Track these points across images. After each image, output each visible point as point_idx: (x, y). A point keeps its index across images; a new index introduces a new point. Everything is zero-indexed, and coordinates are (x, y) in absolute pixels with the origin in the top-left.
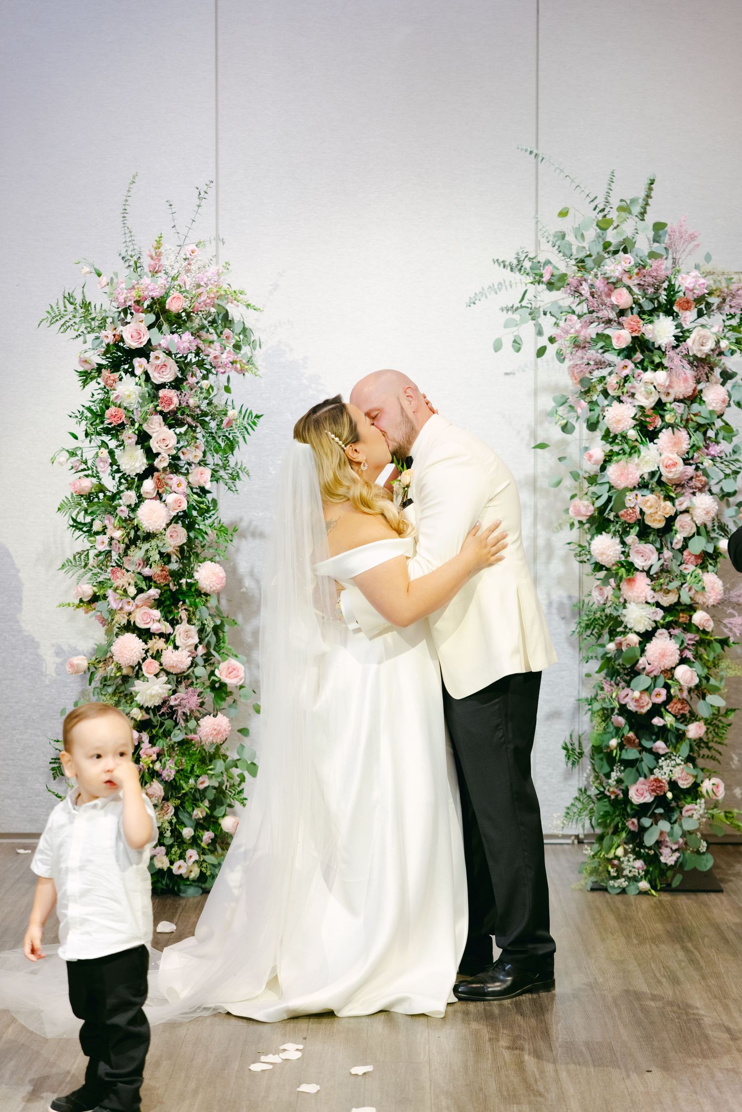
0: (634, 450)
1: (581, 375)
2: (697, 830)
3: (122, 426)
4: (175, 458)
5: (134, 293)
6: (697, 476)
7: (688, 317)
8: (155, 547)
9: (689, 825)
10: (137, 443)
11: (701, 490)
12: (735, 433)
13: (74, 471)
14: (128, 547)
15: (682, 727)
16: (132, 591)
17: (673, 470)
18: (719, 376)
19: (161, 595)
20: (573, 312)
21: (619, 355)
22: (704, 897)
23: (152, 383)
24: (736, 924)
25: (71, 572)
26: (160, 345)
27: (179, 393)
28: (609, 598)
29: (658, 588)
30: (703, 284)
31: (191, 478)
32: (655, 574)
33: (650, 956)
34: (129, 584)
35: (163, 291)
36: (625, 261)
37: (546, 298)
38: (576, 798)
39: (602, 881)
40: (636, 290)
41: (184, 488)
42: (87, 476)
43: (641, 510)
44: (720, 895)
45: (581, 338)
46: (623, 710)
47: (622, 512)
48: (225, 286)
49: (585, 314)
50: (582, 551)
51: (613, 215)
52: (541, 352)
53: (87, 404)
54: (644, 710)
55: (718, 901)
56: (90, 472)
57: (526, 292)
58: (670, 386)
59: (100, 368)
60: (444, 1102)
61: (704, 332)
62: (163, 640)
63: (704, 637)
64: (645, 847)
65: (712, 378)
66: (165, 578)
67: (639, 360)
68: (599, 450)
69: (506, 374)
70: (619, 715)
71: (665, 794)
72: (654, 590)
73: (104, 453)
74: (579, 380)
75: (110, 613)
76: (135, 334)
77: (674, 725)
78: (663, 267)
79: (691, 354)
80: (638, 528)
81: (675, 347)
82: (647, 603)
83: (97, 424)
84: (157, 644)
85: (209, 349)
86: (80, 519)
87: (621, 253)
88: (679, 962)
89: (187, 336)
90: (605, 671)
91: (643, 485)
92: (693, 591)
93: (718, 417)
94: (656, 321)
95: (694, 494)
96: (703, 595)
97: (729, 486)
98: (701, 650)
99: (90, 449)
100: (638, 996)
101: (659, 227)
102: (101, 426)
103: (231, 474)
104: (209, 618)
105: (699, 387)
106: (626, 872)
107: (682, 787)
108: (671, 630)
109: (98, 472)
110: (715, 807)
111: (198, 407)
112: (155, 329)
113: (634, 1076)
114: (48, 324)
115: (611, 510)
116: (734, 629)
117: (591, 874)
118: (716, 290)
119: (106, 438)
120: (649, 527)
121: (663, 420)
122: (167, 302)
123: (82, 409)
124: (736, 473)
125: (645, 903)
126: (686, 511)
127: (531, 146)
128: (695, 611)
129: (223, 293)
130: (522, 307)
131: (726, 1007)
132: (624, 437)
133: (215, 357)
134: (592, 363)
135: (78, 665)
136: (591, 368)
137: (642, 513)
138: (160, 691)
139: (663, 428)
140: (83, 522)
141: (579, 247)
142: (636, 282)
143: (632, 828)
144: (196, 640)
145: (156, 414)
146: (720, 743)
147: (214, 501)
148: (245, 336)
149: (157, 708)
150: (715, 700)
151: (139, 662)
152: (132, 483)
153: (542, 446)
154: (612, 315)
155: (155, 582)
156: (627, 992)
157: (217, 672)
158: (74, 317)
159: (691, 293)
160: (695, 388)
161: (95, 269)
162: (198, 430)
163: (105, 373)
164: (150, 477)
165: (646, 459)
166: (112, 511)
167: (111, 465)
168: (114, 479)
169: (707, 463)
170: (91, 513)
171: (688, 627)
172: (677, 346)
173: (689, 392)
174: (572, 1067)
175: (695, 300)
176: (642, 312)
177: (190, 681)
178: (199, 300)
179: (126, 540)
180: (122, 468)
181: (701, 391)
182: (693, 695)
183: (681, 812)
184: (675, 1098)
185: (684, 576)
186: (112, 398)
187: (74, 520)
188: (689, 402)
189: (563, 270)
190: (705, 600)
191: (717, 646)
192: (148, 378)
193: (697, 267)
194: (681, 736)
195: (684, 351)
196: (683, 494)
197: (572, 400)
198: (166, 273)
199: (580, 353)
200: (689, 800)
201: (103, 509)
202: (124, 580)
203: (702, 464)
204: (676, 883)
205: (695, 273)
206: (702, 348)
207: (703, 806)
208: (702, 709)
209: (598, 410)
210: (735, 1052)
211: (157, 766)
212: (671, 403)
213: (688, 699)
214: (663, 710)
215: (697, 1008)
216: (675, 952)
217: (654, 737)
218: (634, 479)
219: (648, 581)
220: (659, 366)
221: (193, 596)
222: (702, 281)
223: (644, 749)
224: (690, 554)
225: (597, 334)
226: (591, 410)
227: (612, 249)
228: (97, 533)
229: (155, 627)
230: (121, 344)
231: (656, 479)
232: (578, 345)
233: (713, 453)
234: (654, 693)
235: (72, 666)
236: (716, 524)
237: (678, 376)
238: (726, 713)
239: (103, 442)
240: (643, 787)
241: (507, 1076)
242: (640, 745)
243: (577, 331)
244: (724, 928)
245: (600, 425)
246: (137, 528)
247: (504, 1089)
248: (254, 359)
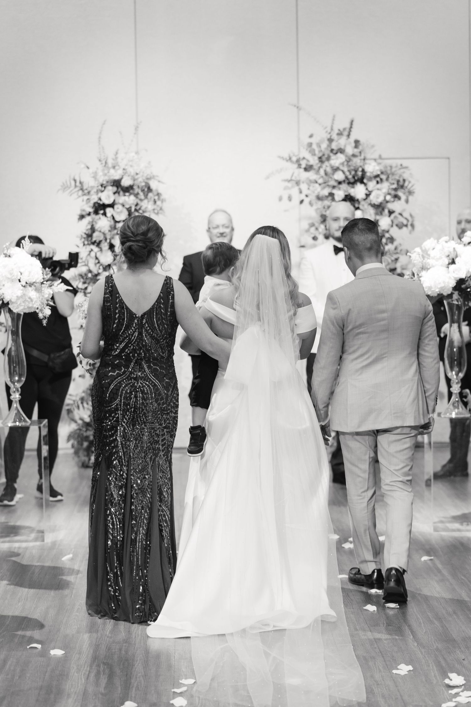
1: (321, 213)
3: (101, 241)
5: (106, 177)
7: (372, 184)
10: (109, 249)
12: (395, 240)
18: (387, 213)
20: (316, 182)
23: (115, 220)
26: (119, 202)
30: (378, 169)
35: (120, 176)
36: (341, 158)
37: (304, 175)
40: (346, 172)
42: (83, 265)
45: (321, 195)
48: (150, 174)
49: (322, 183)
51: (335, 136)
52: (302, 202)
53: (84, 231)
57: (294, 172)
59: (89, 214)
61: (379, 192)
65: (384, 213)
69: (285, 211)
73: (93, 254)
74: (320, 215)
76: (107, 197)
78: (359, 161)
79: (373, 203)
81: (365, 200)
83: (89, 240)
85: (142, 203)
87: (339, 154)
89: (131, 197)
93: (387, 233)
94: (356, 187)
99: (85, 252)
102: (91, 241)
105: (377, 217)
109: (88, 264)
112: (117, 195)
114: (62, 192)
118: (385, 171)
119: (94, 247)
122: (122, 181)
123: (82, 233)
127: (295, 102)
129: (149, 176)
130: (292, 180)
133: (146, 207)
140: (81, 288)
141: (319, 151)
142: (346, 169)
148: (159, 197)
152: (106, 269)
154: (335, 184)
158: (75, 188)
159: (372, 174)
161: (86, 166)
163: (93, 216)
167: (95, 260)
168: (96, 267)
170: (86, 283)
175: (374, 177)
176: (349, 183)
178: (138, 180)
180: (101, 261)
186: (96, 227)
189: (312, 162)
192: (113, 218)
193: (375, 161)
195: (369, 201)
197: (317, 225)
198: (120, 167)
199: (320, 203)
205: (374, 164)
206: (378, 200)
220: (358, 209)
225: (328, 193)
227: (335, 152)
230: (100, 202)
232: (319, 198)
237: (367, 213)
239: (91, 249)
248: (163, 208)
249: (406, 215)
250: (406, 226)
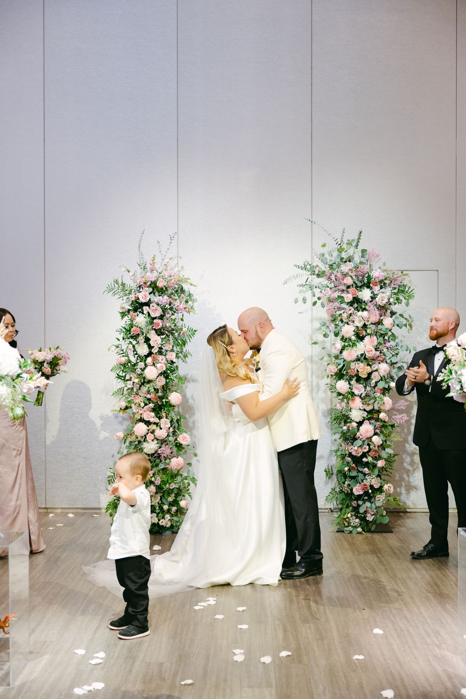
0: (354, 345)
1: (331, 313)
2: (382, 506)
3: (138, 335)
4: (161, 348)
5: (143, 279)
6: (381, 356)
7: (377, 289)
8: (152, 386)
9: (379, 504)
10: (145, 342)
11: (382, 362)
12: (396, 337)
13: (118, 354)
14: (140, 386)
15: (375, 462)
16: (142, 405)
17: (371, 353)
18: (389, 314)
19: (155, 406)
20: (328, 287)
21: (347, 305)
22: (385, 535)
23: (151, 317)
24: (399, 546)
25: (117, 397)
26: (154, 301)
27: (162, 321)
28: (344, 408)
29: (364, 403)
30: (383, 275)
31: (167, 357)
32: (364, 397)
33: (363, 560)
34: (141, 402)
35: (156, 278)
36: (350, 265)
37: (317, 281)
38: (330, 492)
39: (342, 528)
40: (354, 277)
41: (164, 361)
42: (123, 356)
43: (357, 370)
44: (392, 533)
45: (331, 298)
46: (350, 455)
47: (349, 371)
48: (182, 276)
49: (333, 287)
50: (332, 388)
51: (345, 246)
52: (315, 304)
53: (123, 326)
54: (359, 455)
55: (391, 536)
56: (124, 354)
57: (308, 278)
58: (369, 318)
59: (129, 311)
60: (277, 622)
61: (383, 295)
62: (155, 425)
63: (384, 424)
64: (360, 513)
65: (387, 314)
66: (156, 399)
67: (356, 307)
68: (339, 345)
69: (299, 313)
70: (348, 457)
71: (368, 490)
72: (363, 404)
73: (131, 346)
74: (330, 315)
75: (133, 414)
76: (144, 296)
77: (372, 461)
78: (366, 268)
79: (378, 304)
80: (356, 378)
82: (360, 409)
83: (128, 334)
84: (153, 427)
85: (175, 303)
86: (121, 374)
87: (348, 262)
88: (375, 562)
89: (166, 297)
90: (342, 438)
91: (358, 360)
92: (379, 404)
93: (389, 331)
94: (363, 291)
95: (379, 363)
96: (384, 406)
97: (394, 360)
98: (383, 429)
99: (124, 345)
100: (358, 577)
101: (364, 251)
102: (130, 335)
103: (184, 355)
104: (175, 416)
105: (381, 318)
106: (352, 524)
107: (375, 488)
108: (370, 421)
109: (128, 355)
110: (389, 496)
111: (170, 327)
112: (152, 294)
113: (358, 611)
114: (107, 292)
115: (345, 370)
116: (397, 421)
117: (337, 525)
118: (388, 277)
119: (131, 340)
120: (361, 377)
121: (366, 332)
122: (157, 283)
123: (121, 328)
124: (397, 354)
125: (360, 537)
126: (376, 370)
127: (310, 218)
128: (380, 413)
129: (181, 279)
130: (306, 285)
131: (396, 582)
132: (350, 339)
133: (177, 306)
134: (336, 308)
135: (119, 436)
136: (336, 310)
137: (358, 371)
138: (154, 447)
139: (366, 335)
140: (121, 375)
141: (330, 260)
142: (354, 274)
143: (354, 505)
144: (169, 425)
145: (153, 330)
146: (391, 469)
147: (177, 366)
148: (190, 297)
149: (153, 454)
150: (389, 451)
151: (145, 435)
152: (143, 359)
153: (315, 343)
154: (344, 288)
155: (152, 401)
156: (354, 575)
157: (178, 439)
158: (118, 289)
159: (377, 279)
160: (380, 318)
161: (127, 270)
162: (170, 336)
163: (131, 313)
164: (150, 357)
165: (359, 348)
166: (134, 371)
167: (134, 351)
168: (135, 357)
169: (385, 350)
170: (125, 371)
171: (377, 420)
172: (372, 301)
173: (377, 320)
174: (331, 607)
175: (379, 282)
176: (357, 287)
177: (167, 443)
178: (171, 282)
179: (140, 383)
180: (138, 353)
181: (382, 320)
182: (380, 449)
183: (375, 499)
184: (375, 621)
185: (375, 398)
186: (134, 323)
187: (118, 375)
188: (377, 325)
189: (323, 268)
190: (384, 408)
191: (390, 428)
192: (149, 315)
193: (380, 268)
194: (375, 466)
195: (375, 303)
196: (375, 363)
197: (328, 324)
198: (157, 271)
199: (331, 304)
200: (378, 493)
201: (130, 370)
202: (139, 400)
203: (383, 350)
204: (373, 528)
205: (379, 270)
206: (382, 302)
207: (384, 496)
208: (384, 454)
209: (339, 328)
210: (400, 601)
211: (153, 479)
212: (369, 325)
213: (378, 451)
214: (367, 455)
215: (384, 582)
216: (374, 558)
217: (363, 466)
218: (354, 357)
219: (360, 400)
220: (364, 309)
221: (168, 407)
222: (382, 274)
223: (359, 472)
224: (378, 389)
225: (338, 296)
226: (336, 328)
227: (344, 260)
228: (128, 380)
229: (152, 420)
230: (138, 301)
231: (363, 357)
232: (330, 301)
233: (387, 346)
234: (363, 448)
235: (117, 436)
236: (389, 376)
237: (372, 313)
238: (394, 456)
239: (130, 342)
240: (359, 487)
241: (303, 611)
242: (358, 470)
243: (329, 295)
244: (394, 548)
245: (339, 334)
246: (144, 378)
247: (302, 617)
248: (194, 307)
249: (406, 316)
250: (406, 325)
